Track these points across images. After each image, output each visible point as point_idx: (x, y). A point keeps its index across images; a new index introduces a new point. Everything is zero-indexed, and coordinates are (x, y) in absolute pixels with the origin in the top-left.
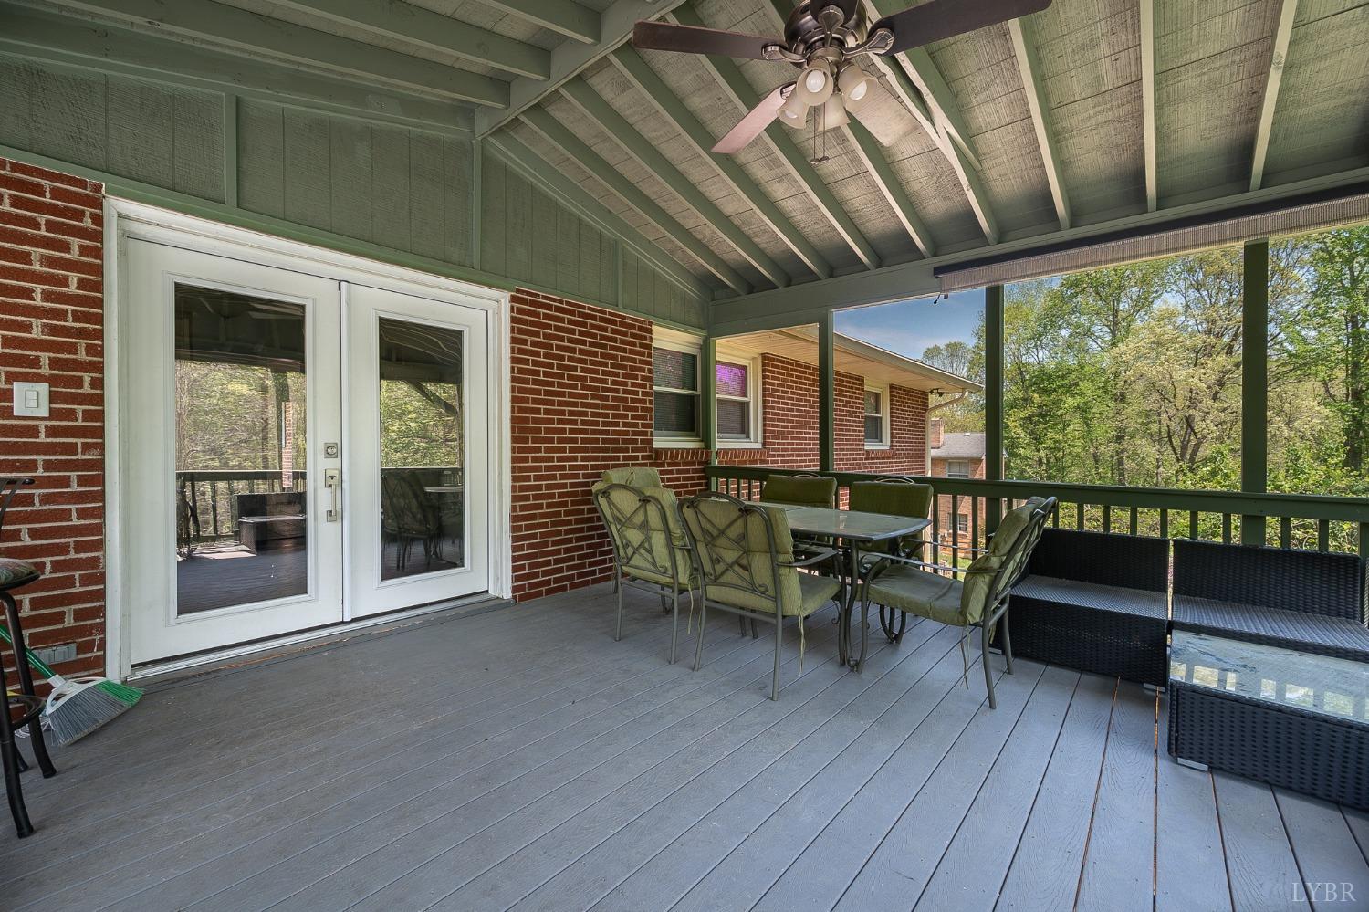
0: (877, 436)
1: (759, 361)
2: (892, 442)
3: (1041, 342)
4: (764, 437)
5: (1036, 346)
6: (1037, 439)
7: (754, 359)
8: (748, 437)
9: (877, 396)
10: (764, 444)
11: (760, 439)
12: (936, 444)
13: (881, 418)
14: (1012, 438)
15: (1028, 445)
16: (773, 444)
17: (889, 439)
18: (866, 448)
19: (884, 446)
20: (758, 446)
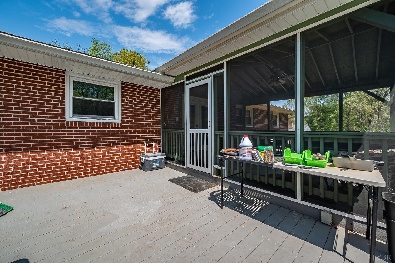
0: (276, 125)
1: (253, 110)
2: (279, 126)
3: (323, 98)
4: (254, 124)
5: (321, 100)
6: (322, 126)
7: (251, 109)
8: (250, 124)
9: (276, 115)
10: (254, 126)
11: (253, 125)
12: (290, 128)
13: (277, 121)
14: (314, 126)
15: (319, 128)
16: (255, 126)
17: (279, 125)
18: (274, 127)
19: (278, 127)
20: (253, 126)
